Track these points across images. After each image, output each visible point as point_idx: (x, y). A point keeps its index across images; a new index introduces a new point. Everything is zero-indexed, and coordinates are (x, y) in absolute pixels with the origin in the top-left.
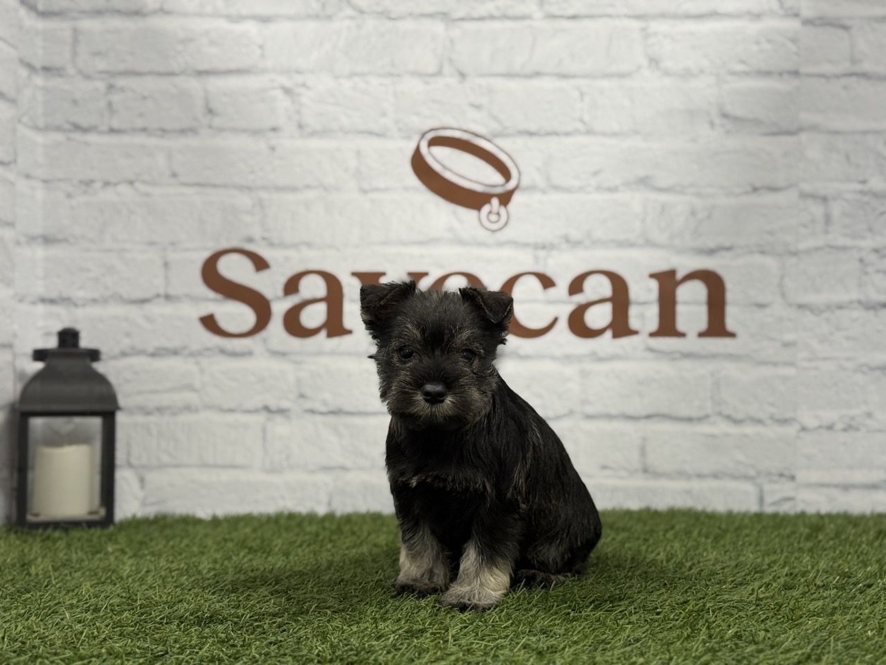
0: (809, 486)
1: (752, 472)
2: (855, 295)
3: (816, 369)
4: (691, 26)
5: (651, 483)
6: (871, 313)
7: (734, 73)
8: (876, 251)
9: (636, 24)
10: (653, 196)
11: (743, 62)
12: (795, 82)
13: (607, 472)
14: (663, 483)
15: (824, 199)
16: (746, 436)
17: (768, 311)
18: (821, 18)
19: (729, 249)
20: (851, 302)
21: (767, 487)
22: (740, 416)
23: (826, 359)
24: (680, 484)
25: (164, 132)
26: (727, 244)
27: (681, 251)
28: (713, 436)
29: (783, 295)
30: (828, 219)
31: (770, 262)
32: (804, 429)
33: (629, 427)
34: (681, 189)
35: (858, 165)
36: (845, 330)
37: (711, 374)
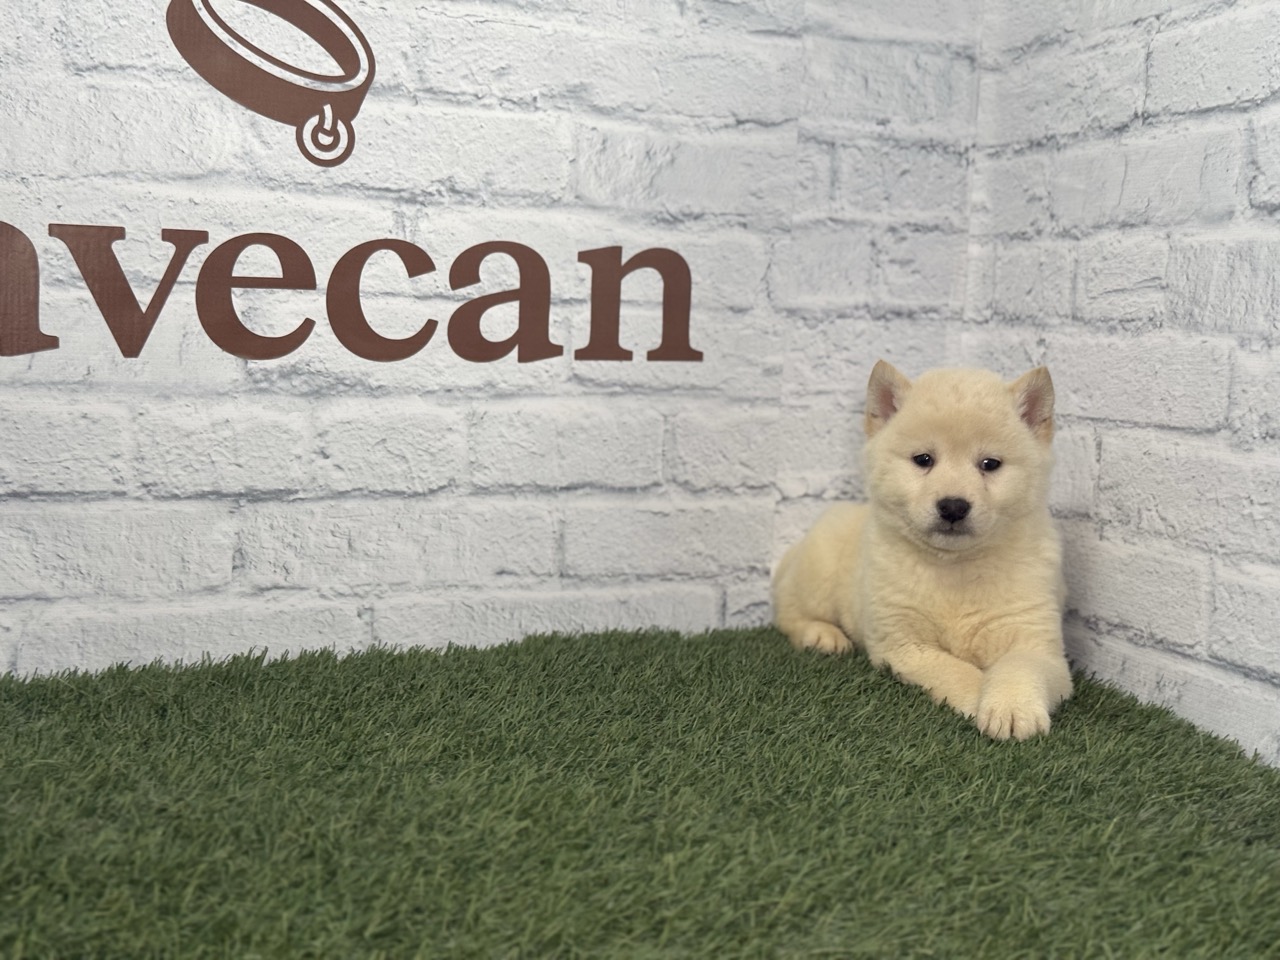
1: (714, 568)
2: (861, 298)
3: (806, 407)
5: (571, 594)
6: (881, 323)
8: (893, 230)
10: (590, 121)
13: (507, 579)
14: (590, 591)
15: (831, 145)
16: (707, 511)
17: (747, 319)
19: (697, 217)
20: (857, 308)
21: (732, 589)
22: (701, 484)
23: (819, 393)
24: (611, 592)
26: (696, 210)
27: (627, 219)
28: (666, 515)
29: (769, 296)
30: (835, 178)
31: (753, 240)
32: (785, 499)
33: (540, 505)
34: (632, 113)
35: (879, 95)
36: (846, 349)
37: (665, 416)
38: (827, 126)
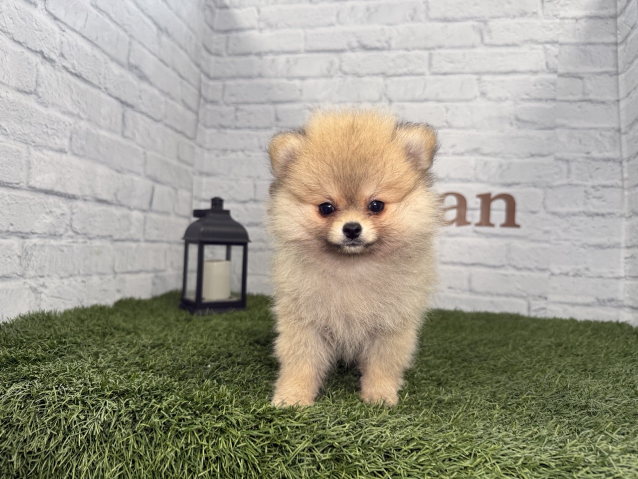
0: (554, 303)
1: (525, 294)
2: (581, 209)
3: (560, 244)
4: (502, 77)
5: (473, 297)
6: (590, 218)
7: (523, 100)
8: (593, 187)
9: (475, 77)
10: (480, 158)
11: (527, 94)
12: (553, 104)
13: (451, 290)
14: (480, 298)
15: (567, 161)
16: (523, 276)
17: (537, 215)
18: (568, 73)
19: (518, 184)
20: (580, 212)
21: (533, 302)
22: (520, 266)
23: (566, 240)
24: (488, 298)
25: (257, 128)
26: (517, 182)
27: (494, 184)
28: (506, 276)
29: (545, 207)
30: (569, 171)
31: (539, 191)
32: (553, 274)
33: (463, 269)
34: (495, 154)
35: (585, 145)
36: (576, 226)
37: (506, 245)
38: (566, 155)
